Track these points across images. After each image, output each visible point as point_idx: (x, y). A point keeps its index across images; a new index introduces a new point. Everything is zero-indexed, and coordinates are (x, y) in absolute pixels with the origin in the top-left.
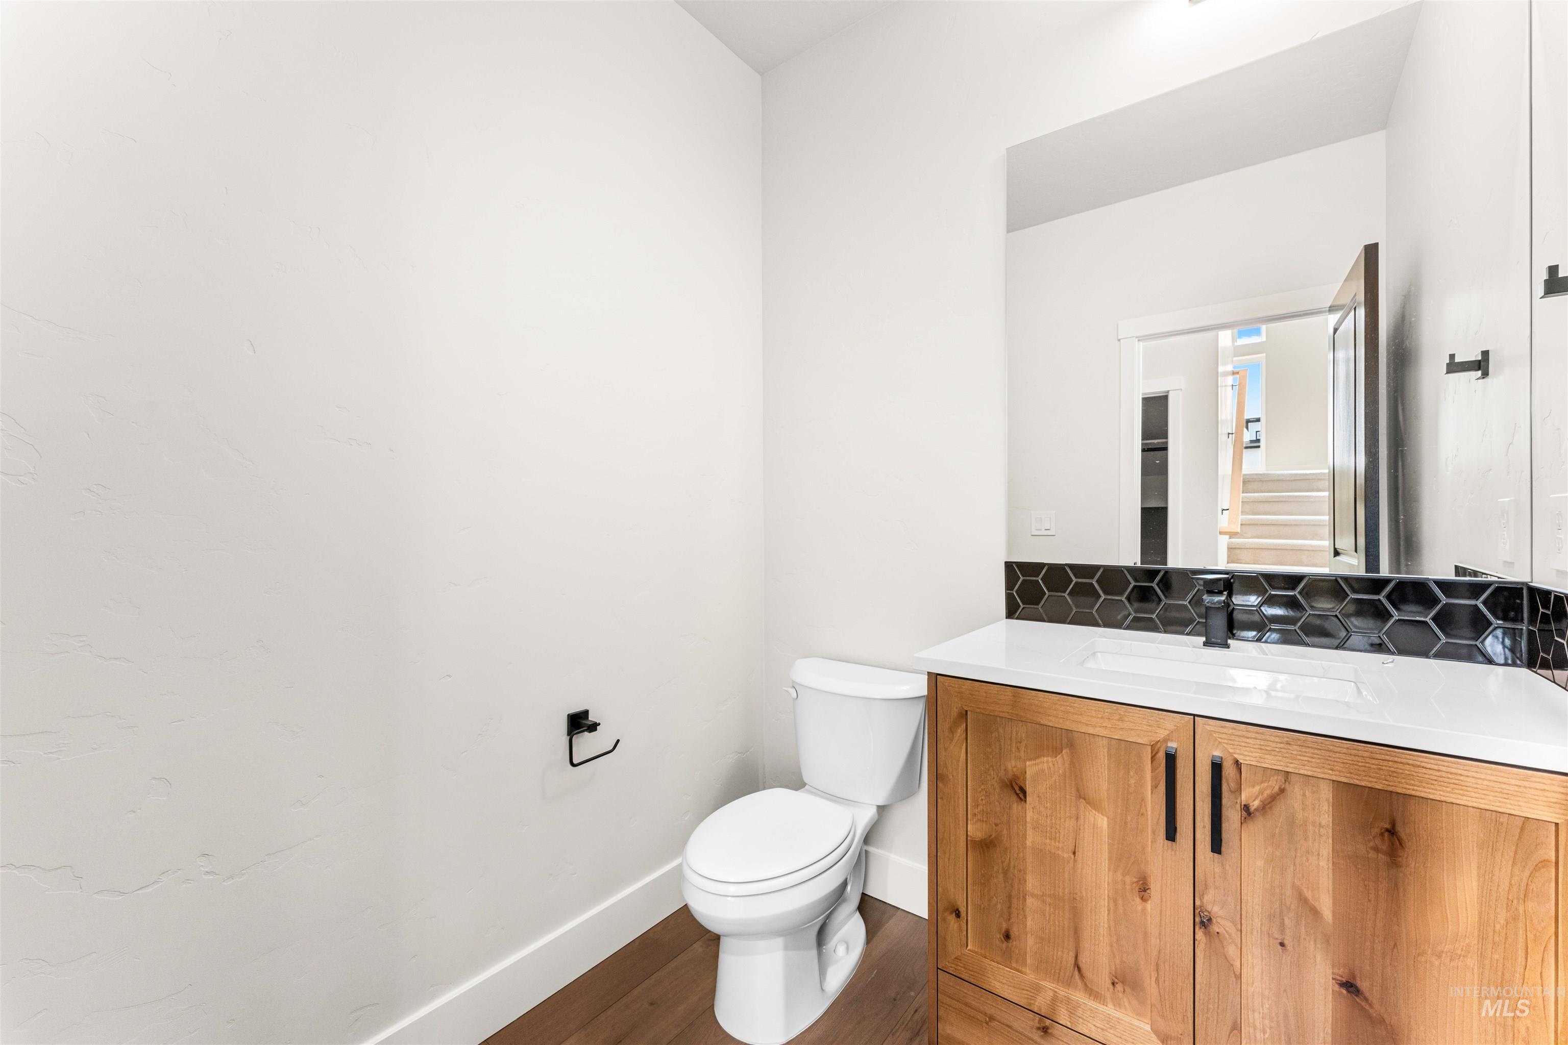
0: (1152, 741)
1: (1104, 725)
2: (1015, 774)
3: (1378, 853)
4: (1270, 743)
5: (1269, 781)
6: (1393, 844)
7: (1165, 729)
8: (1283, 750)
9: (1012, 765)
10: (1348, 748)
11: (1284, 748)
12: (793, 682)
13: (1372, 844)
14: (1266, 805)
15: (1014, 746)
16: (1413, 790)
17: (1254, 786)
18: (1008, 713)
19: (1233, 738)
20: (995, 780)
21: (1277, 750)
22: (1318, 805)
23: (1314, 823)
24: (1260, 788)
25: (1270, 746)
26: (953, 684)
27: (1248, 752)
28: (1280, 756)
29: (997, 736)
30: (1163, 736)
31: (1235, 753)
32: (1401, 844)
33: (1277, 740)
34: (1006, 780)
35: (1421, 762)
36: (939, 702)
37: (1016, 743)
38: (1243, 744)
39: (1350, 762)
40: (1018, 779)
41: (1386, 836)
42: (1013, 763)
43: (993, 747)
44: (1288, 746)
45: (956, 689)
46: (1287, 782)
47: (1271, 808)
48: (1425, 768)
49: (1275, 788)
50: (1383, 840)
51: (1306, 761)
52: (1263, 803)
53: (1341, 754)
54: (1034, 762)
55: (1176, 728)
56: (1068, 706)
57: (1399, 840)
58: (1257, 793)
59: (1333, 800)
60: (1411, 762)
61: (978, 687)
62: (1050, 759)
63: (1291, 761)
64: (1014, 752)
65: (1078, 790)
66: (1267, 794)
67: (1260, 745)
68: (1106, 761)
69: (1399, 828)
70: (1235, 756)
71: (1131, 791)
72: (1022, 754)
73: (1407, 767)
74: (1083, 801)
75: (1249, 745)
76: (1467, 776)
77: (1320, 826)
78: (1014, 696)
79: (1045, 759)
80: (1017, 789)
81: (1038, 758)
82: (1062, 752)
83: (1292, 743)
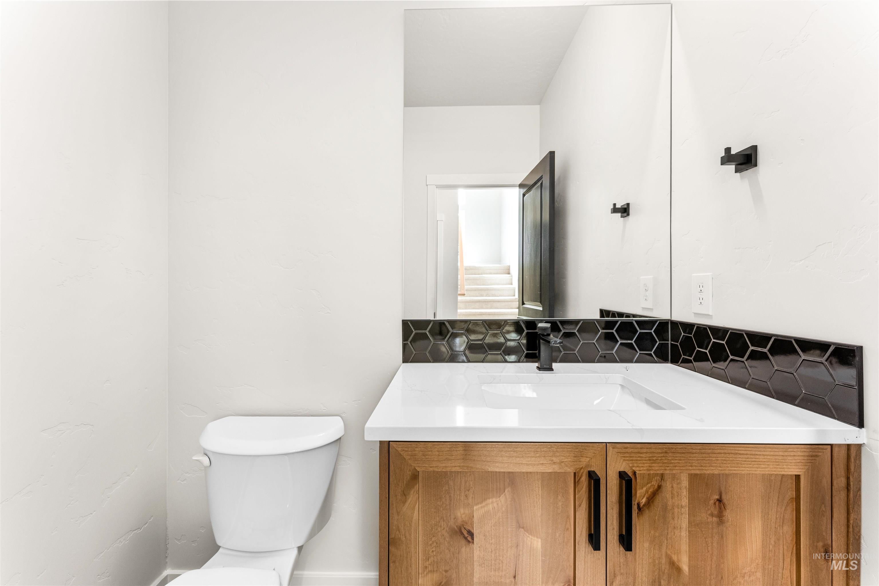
0: (577, 469)
1: (541, 462)
2: (464, 521)
3: (713, 517)
4: (656, 455)
5: (652, 482)
6: (720, 509)
7: (586, 457)
8: (663, 458)
9: (461, 513)
10: (700, 449)
11: (663, 456)
12: (204, 449)
13: (709, 512)
14: (650, 500)
15: (463, 495)
16: (734, 470)
17: (642, 488)
18: (460, 466)
19: (633, 455)
20: (445, 530)
21: (660, 458)
22: (680, 492)
23: (678, 506)
24: (646, 488)
25: (655, 457)
26: (406, 448)
27: (642, 464)
28: (661, 463)
29: (447, 489)
30: (585, 463)
31: (633, 467)
32: (724, 508)
33: (660, 451)
34: (456, 527)
35: (738, 450)
36: (392, 468)
37: (465, 491)
38: (639, 459)
39: (701, 458)
40: (466, 523)
41: (717, 504)
42: (462, 511)
43: (443, 500)
44: (666, 455)
45: (409, 452)
46: (662, 480)
47: (653, 502)
48: (740, 454)
49: (656, 486)
50: (715, 507)
51: (676, 463)
52: (648, 500)
53: (696, 454)
54: (481, 505)
55: (594, 454)
56: (511, 451)
57: (723, 505)
58: (645, 492)
59: (689, 486)
60: (733, 452)
61: (431, 448)
62: (494, 500)
63: (668, 465)
64: (463, 500)
65: (518, 522)
66: (651, 492)
67: (650, 457)
68: (540, 491)
69: (724, 497)
70: (634, 468)
71: (559, 512)
72: (470, 500)
73: (731, 455)
74: (522, 530)
75: (643, 459)
76: (760, 455)
77: (682, 507)
78: (465, 450)
79: (491, 500)
80: (465, 533)
81: (484, 501)
82: (505, 491)
83: (668, 452)
